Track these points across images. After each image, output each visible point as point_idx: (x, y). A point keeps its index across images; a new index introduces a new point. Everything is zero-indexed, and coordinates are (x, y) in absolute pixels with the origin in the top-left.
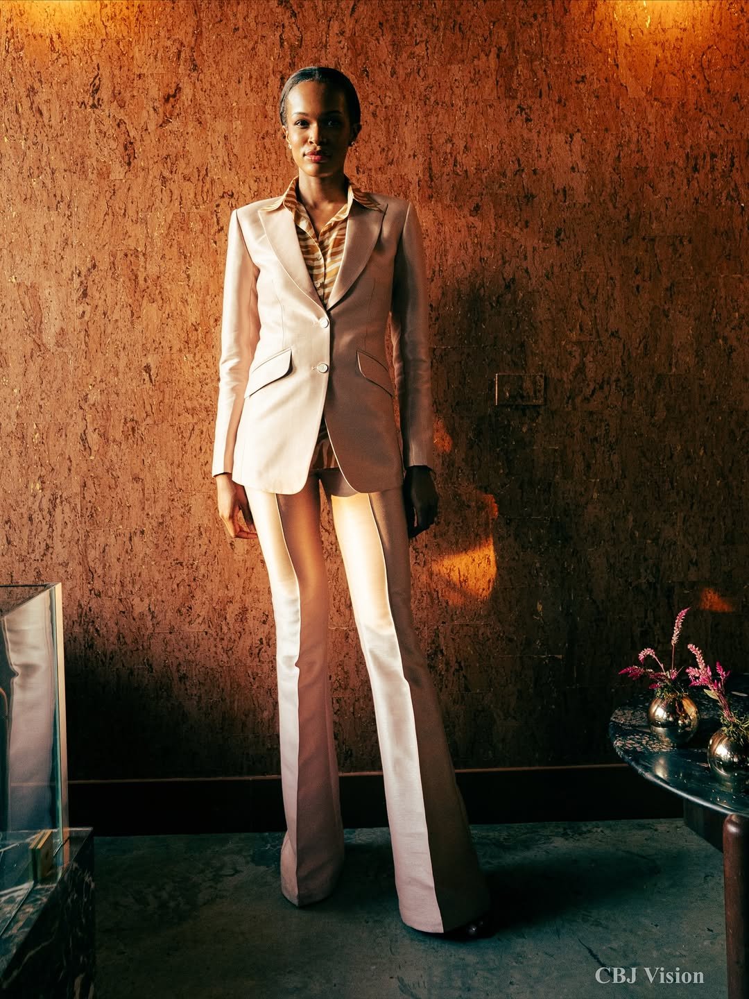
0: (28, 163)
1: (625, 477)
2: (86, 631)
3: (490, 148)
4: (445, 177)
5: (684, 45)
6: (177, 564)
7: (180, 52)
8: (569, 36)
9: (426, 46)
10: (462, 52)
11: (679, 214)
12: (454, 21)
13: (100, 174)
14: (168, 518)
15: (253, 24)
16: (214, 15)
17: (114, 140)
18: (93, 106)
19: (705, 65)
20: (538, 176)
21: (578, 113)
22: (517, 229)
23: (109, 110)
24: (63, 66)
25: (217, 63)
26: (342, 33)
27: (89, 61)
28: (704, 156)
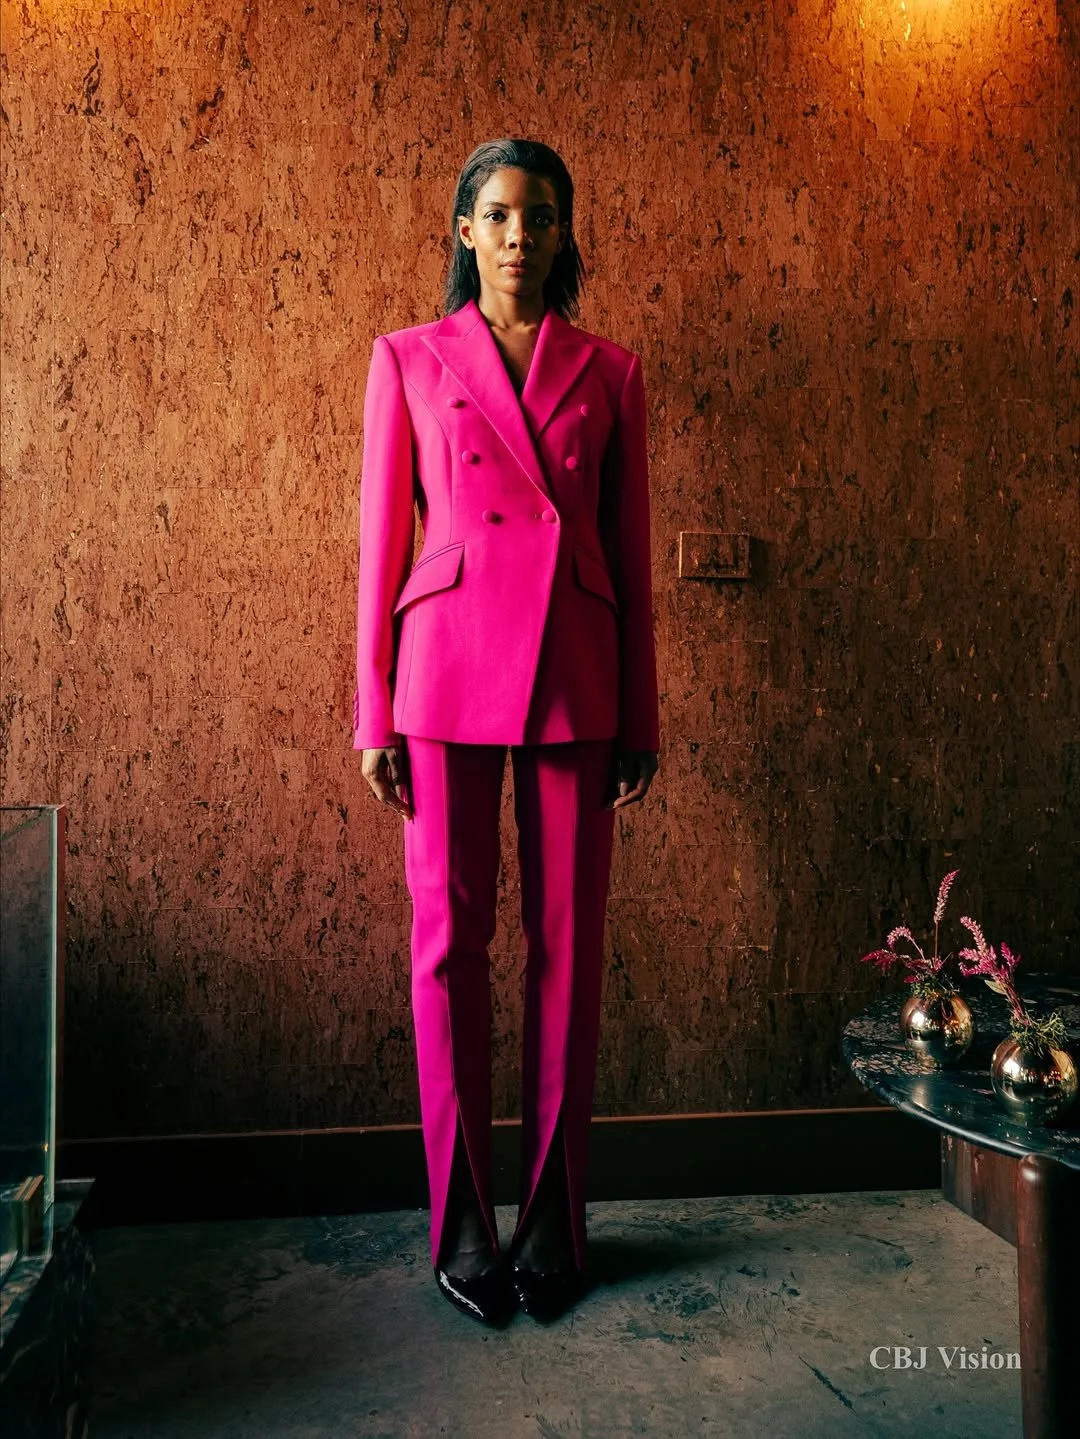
1: (863, 686)
3: (678, 204)
4: (613, 244)
5: (958, 68)
6: (199, 804)
7: (223, 38)
8: (795, 48)
9: (590, 51)
10: (641, 62)
11: (946, 309)
12: (631, 16)
13: (96, 215)
14: (187, 736)
15: (335, 4)
17: (120, 165)
18: (88, 112)
19: (986, 97)
20: (747, 248)
21: (805, 158)
22: (714, 323)
23: (113, 119)
24: (42, 48)
25: (280, 60)
26: (467, 25)
27: (83, 44)
28: (983, 229)
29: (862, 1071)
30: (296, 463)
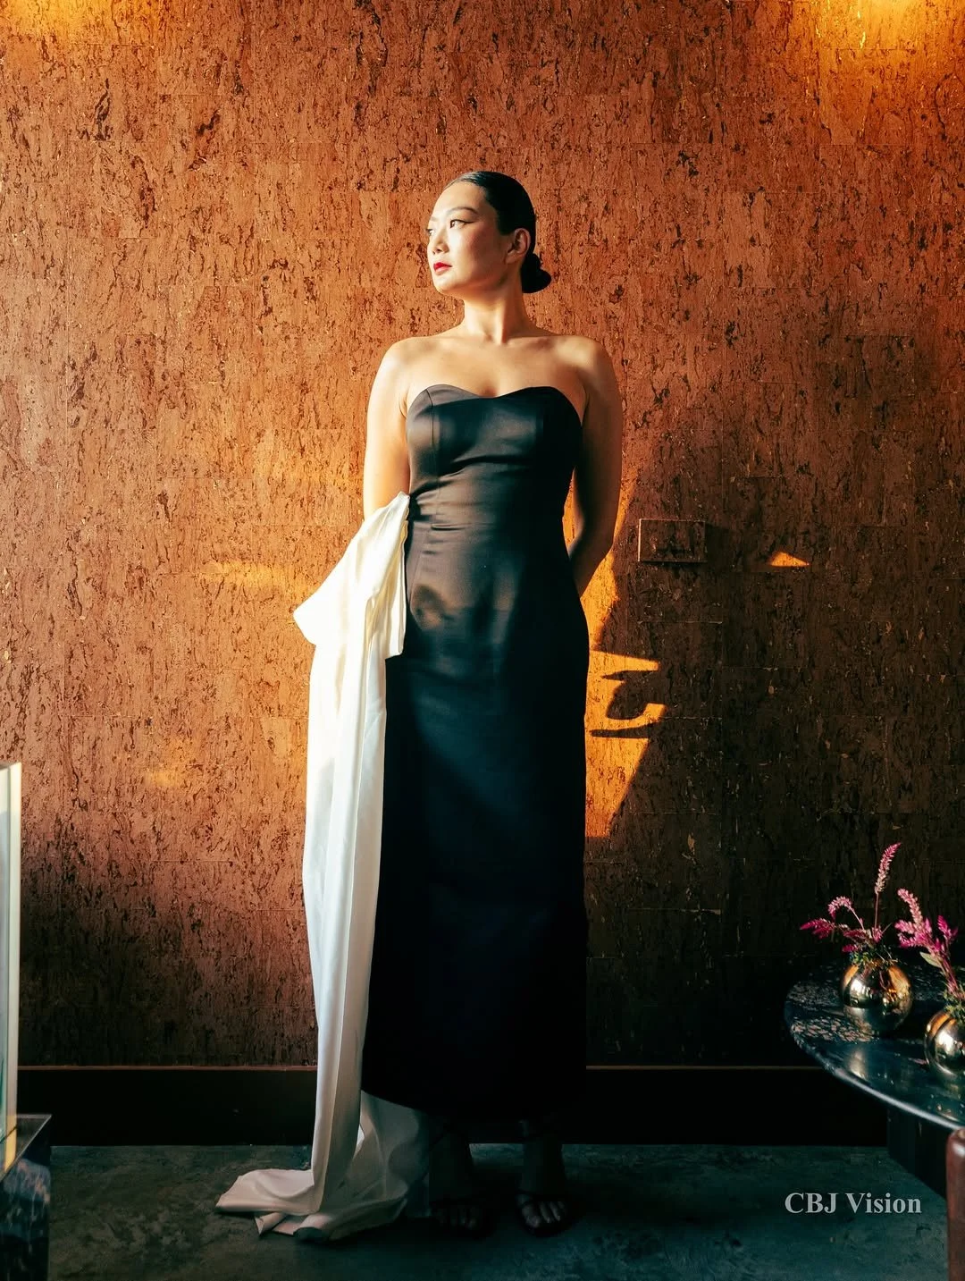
0: (7, 211)
1: (814, 666)
2: (66, 857)
3: (639, 210)
4: (577, 248)
5: (912, 73)
6: (195, 767)
7: (219, 66)
8: (753, 59)
9: (556, 68)
10: (604, 77)
11: (898, 306)
12: (596, 34)
13: (106, 231)
14: (184, 704)
15: (320, 32)
16: (268, 18)
17: (127, 185)
18: (100, 137)
19: (940, 101)
20: (704, 250)
21: (762, 164)
22: (673, 322)
23: (121, 142)
24: (58, 81)
25: (270, 85)
26: (442, 47)
27: (94, 75)
28: (935, 227)
29: (800, 1035)
30: (282, 455)
